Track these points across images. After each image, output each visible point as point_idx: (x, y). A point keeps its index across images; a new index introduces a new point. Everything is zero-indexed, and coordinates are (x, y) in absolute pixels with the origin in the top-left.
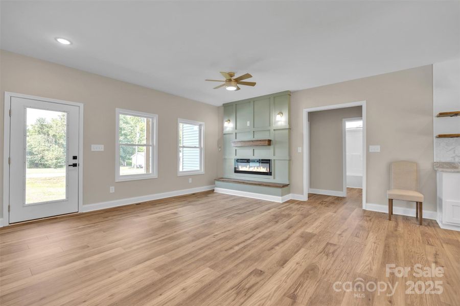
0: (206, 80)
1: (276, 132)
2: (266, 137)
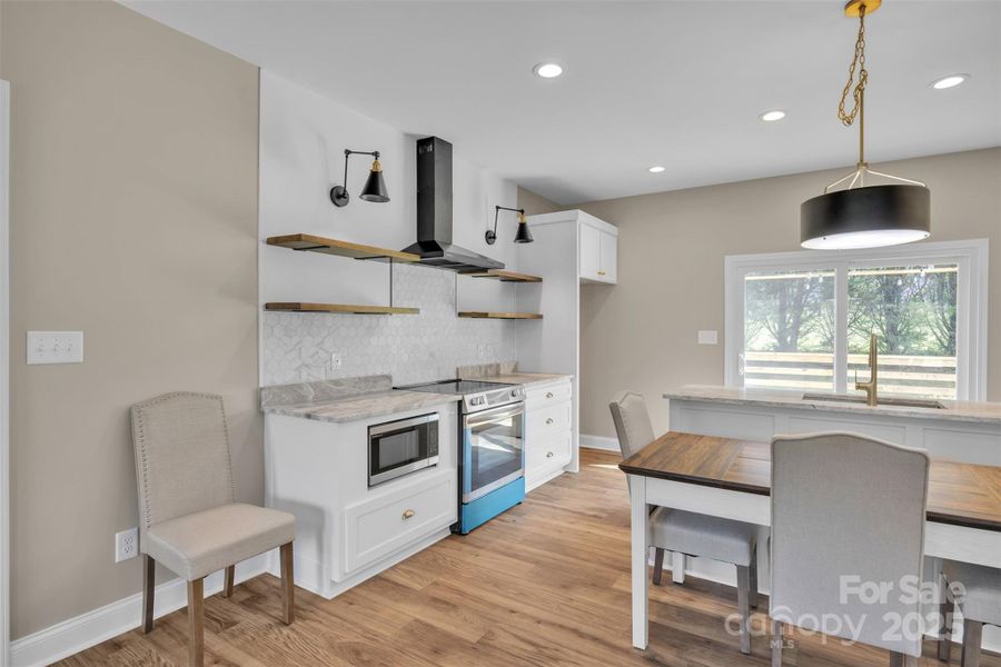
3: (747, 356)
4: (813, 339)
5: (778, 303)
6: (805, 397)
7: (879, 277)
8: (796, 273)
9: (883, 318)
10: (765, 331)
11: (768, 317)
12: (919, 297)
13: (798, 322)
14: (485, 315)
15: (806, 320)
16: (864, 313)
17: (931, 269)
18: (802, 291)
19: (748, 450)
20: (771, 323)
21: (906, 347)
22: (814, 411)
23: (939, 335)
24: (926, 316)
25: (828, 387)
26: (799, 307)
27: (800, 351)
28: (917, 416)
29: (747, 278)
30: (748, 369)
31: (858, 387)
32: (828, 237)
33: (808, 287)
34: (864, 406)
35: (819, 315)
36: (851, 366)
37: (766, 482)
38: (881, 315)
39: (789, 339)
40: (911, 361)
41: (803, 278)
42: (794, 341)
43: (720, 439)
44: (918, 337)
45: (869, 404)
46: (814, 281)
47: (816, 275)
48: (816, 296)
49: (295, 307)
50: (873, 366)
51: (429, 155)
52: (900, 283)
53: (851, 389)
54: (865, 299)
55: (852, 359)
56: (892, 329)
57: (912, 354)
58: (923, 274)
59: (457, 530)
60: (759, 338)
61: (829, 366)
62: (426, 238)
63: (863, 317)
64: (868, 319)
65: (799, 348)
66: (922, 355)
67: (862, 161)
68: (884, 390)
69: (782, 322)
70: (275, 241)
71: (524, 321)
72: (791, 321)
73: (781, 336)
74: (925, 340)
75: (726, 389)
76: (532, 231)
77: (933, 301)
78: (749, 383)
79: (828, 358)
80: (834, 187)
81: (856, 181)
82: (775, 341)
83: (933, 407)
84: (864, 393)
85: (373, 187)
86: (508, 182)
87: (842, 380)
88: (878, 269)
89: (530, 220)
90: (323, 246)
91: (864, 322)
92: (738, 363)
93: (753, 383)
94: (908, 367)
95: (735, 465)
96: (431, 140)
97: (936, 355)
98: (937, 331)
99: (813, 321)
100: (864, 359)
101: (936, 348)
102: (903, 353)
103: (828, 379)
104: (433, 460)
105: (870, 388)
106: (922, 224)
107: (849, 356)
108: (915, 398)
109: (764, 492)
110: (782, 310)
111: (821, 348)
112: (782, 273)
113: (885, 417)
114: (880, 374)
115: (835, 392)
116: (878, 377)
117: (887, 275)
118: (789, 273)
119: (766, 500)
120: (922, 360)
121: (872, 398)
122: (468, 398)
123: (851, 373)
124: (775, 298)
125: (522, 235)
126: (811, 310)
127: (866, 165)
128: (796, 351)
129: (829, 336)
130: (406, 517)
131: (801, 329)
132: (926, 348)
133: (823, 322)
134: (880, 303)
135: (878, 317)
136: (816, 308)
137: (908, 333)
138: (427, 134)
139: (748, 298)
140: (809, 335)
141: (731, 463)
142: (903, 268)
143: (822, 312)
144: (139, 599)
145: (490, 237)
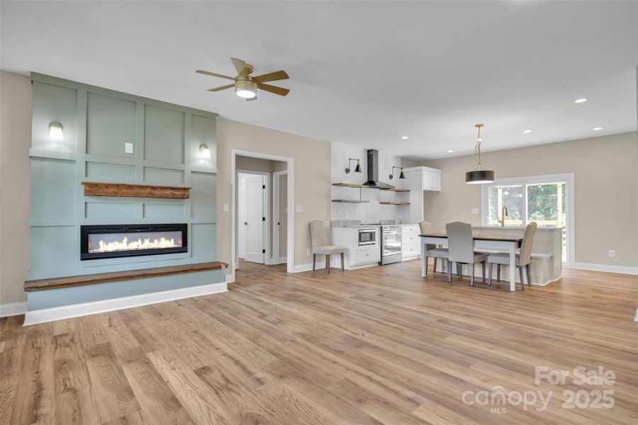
0: (199, 72)
1: (196, 176)
2: (173, 181)
14: (389, 203)
31: (499, 221)
49: (340, 201)
51: (371, 155)
59: (380, 264)
62: (371, 180)
70: (333, 185)
71: (403, 205)
76: (405, 174)
85: (358, 169)
86: (397, 157)
89: (404, 170)
90: (346, 185)
96: (372, 150)
104: (373, 242)
105: (502, 222)
122: (383, 226)
125: (402, 176)
130: (367, 255)
138: (370, 149)
144: (312, 264)
145: (391, 177)
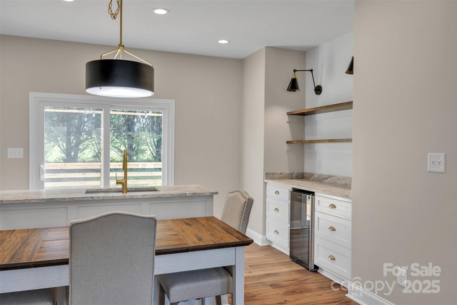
3: (46, 166)
4: (88, 154)
5: (66, 129)
6: (87, 192)
7: (124, 116)
8: (77, 109)
9: (126, 141)
10: (57, 148)
11: (59, 138)
12: (143, 129)
13: (79, 142)
15: (84, 141)
16: (116, 138)
17: (151, 114)
18: (82, 123)
19: (51, 235)
20: (60, 143)
21: (137, 158)
22: (93, 201)
23: (152, 150)
24: (146, 140)
25: (99, 184)
26: (79, 132)
27: (80, 162)
28: (147, 197)
29: (46, 110)
30: (47, 176)
31: (118, 183)
32: (103, 88)
33: (86, 119)
34: (120, 194)
35: (91, 138)
36: (112, 170)
37: (65, 255)
38: (125, 139)
39: (73, 154)
40: (140, 165)
41: (82, 113)
42: (76, 155)
43: (28, 230)
44: (143, 152)
45: (123, 193)
46: (89, 116)
47: (91, 112)
48: (90, 126)
50: (125, 169)
52: (135, 120)
53: (113, 184)
54: (117, 130)
55: (113, 165)
56: (130, 147)
57: (140, 162)
58: (146, 116)
60: (54, 153)
61: (98, 171)
63: (116, 140)
64: (118, 141)
65: (79, 160)
66: (145, 161)
67: (121, 43)
68: (131, 183)
69: (68, 142)
72: (74, 141)
73: (67, 152)
74: (146, 153)
75: (31, 192)
77: (149, 132)
78: (48, 185)
79: (96, 166)
80: (106, 56)
81: (117, 55)
82: (64, 155)
83: (153, 191)
84: (120, 186)
87: (107, 179)
88: (123, 111)
91: (116, 143)
92: (39, 172)
93: (51, 186)
94: (138, 169)
95: (41, 248)
97: (150, 161)
98: (151, 148)
99: (88, 142)
100: (120, 165)
101: (151, 158)
102: (136, 161)
103: (98, 179)
105: (123, 183)
106: (150, 88)
107: (111, 163)
108: (141, 186)
109: (65, 262)
110: (69, 134)
111: (92, 159)
112: (69, 108)
113: (132, 199)
114: (129, 174)
115: (102, 187)
116: (128, 176)
117: (128, 115)
118: (72, 109)
119: (66, 268)
120: (146, 165)
121: (125, 189)
123: (112, 174)
124: (63, 126)
126: (86, 134)
127: (123, 46)
128: (77, 162)
129: (97, 151)
131: (80, 147)
132: (146, 158)
133: (94, 143)
134: (124, 132)
135: (123, 140)
136: (89, 134)
137: (138, 150)
139: (46, 125)
140: (86, 151)
141: (39, 247)
142: (135, 112)
143: (93, 136)
